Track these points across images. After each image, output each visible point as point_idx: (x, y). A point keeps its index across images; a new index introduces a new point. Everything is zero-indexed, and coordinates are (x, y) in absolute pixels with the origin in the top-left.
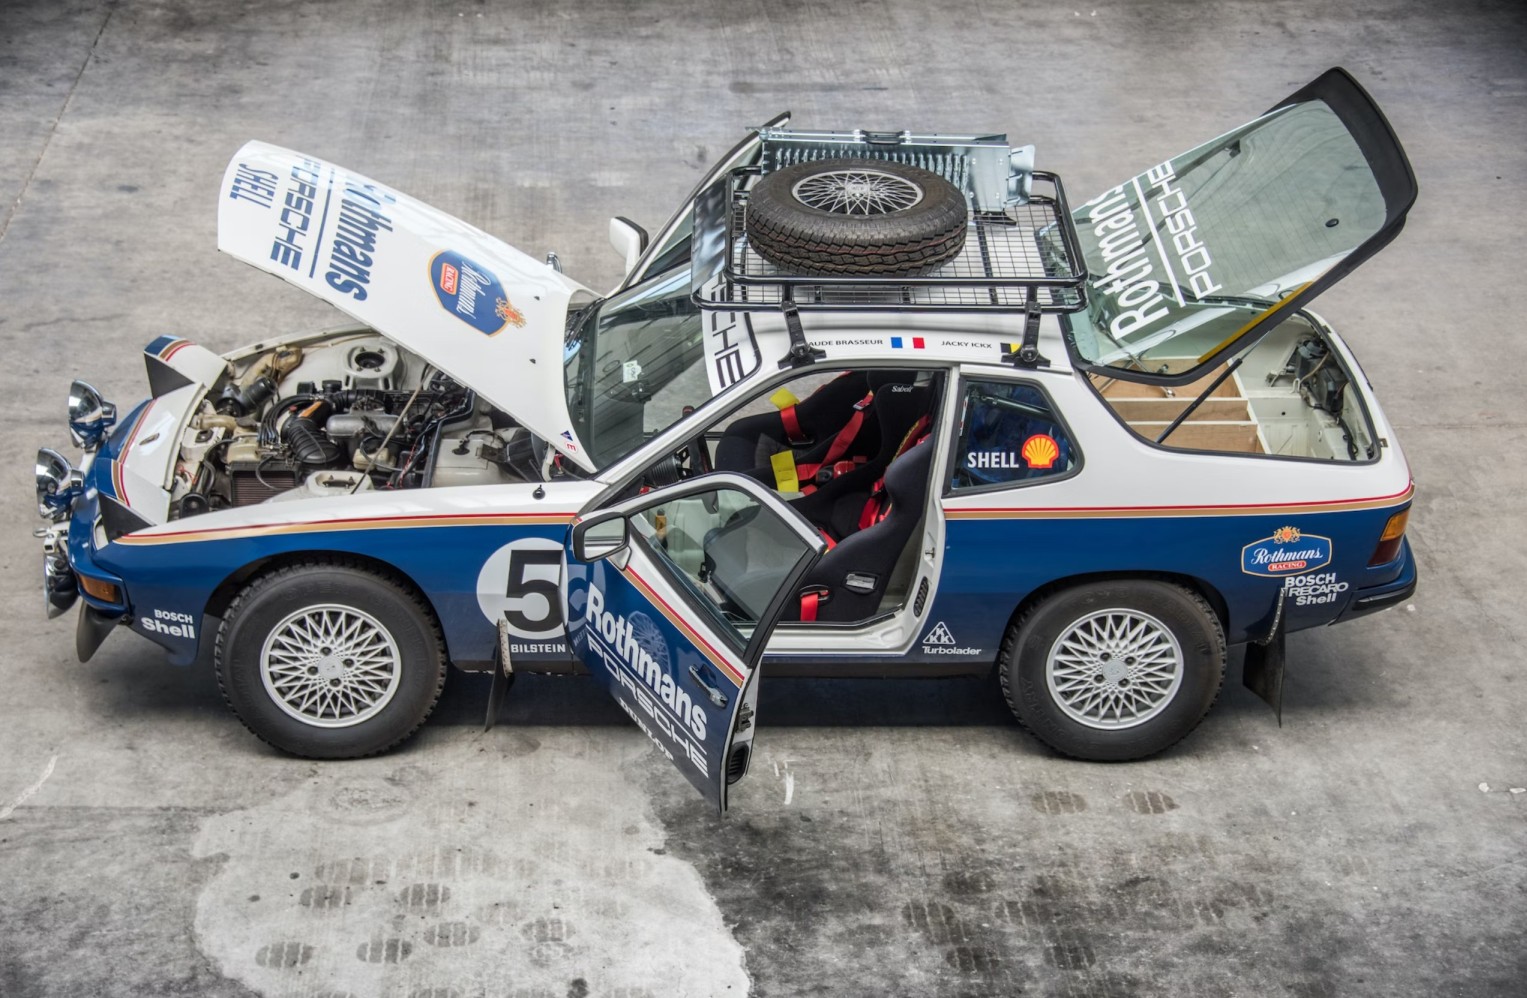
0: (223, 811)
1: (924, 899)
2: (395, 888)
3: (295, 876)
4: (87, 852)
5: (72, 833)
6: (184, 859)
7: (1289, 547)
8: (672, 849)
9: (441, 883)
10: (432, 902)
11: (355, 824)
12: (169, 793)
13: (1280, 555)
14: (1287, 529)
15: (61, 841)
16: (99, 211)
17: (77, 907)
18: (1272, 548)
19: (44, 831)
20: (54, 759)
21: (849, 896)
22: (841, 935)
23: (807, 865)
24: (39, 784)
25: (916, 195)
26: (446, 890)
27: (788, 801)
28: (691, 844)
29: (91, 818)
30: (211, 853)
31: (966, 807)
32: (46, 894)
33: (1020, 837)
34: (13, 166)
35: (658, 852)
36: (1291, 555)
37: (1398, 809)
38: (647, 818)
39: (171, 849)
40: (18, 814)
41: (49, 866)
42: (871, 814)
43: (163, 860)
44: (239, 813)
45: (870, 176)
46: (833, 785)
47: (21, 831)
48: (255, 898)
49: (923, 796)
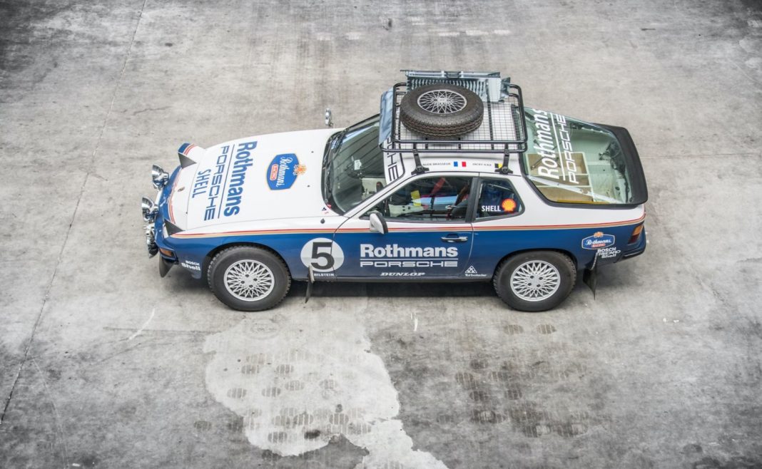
0: (213, 333)
1: (463, 371)
2: (274, 366)
3: (239, 361)
4: (167, 349)
5: (162, 341)
6: (201, 353)
7: (599, 239)
8: (373, 350)
9: (291, 364)
10: (287, 372)
11: (259, 339)
12: (194, 325)
13: (596, 242)
14: (599, 233)
15: (159, 344)
16: (158, 56)
17: (166, 372)
18: (593, 239)
19: (152, 340)
20: (154, 310)
21: (436, 370)
22: (433, 386)
23: (421, 357)
24: (149, 320)
25: (464, 102)
26: (292, 367)
27: (415, 330)
28: (380, 348)
29: (168, 335)
30: (210, 351)
31: (480, 332)
32: (154, 366)
33: (499, 345)
34: (126, 35)
35: (368, 352)
36: (600, 242)
37: (634, 330)
38: (364, 337)
39: (196, 349)
40: (144, 333)
41: (155, 355)
42: (445, 335)
43: (193, 353)
44: (219, 334)
45: (448, 93)
46: (432, 323)
47: (145, 340)
48: (226, 370)
49: (465, 327)
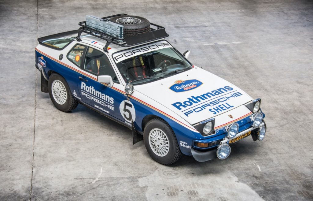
0: (142, 177)
1: (300, 190)
2: (186, 191)
3: (163, 190)
4: (118, 186)
5: (113, 183)
6: (139, 187)
8: (240, 181)
9: (195, 190)
10: (195, 194)
11: (171, 179)
12: (129, 174)
15: (112, 184)
17: (122, 198)
19: (107, 182)
20: (101, 168)
21: (284, 190)
22: (286, 198)
23: (271, 184)
24: (101, 173)
26: (197, 192)
27: (260, 170)
28: (244, 180)
29: (115, 180)
30: (144, 186)
31: (299, 170)
32: (114, 195)
34: (32, 48)
35: (238, 182)
38: (232, 175)
39: (135, 185)
40: (100, 179)
41: (111, 190)
42: (279, 172)
43: (134, 187)
44: (145, 177)
46: (268, 167)
47: (102, 183)
48: (157, 195)
49: (289, 168)
